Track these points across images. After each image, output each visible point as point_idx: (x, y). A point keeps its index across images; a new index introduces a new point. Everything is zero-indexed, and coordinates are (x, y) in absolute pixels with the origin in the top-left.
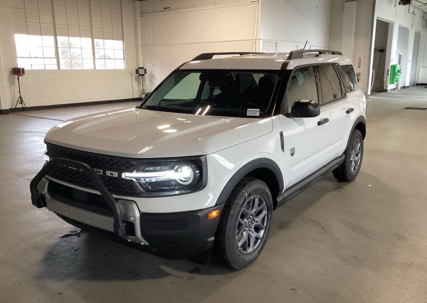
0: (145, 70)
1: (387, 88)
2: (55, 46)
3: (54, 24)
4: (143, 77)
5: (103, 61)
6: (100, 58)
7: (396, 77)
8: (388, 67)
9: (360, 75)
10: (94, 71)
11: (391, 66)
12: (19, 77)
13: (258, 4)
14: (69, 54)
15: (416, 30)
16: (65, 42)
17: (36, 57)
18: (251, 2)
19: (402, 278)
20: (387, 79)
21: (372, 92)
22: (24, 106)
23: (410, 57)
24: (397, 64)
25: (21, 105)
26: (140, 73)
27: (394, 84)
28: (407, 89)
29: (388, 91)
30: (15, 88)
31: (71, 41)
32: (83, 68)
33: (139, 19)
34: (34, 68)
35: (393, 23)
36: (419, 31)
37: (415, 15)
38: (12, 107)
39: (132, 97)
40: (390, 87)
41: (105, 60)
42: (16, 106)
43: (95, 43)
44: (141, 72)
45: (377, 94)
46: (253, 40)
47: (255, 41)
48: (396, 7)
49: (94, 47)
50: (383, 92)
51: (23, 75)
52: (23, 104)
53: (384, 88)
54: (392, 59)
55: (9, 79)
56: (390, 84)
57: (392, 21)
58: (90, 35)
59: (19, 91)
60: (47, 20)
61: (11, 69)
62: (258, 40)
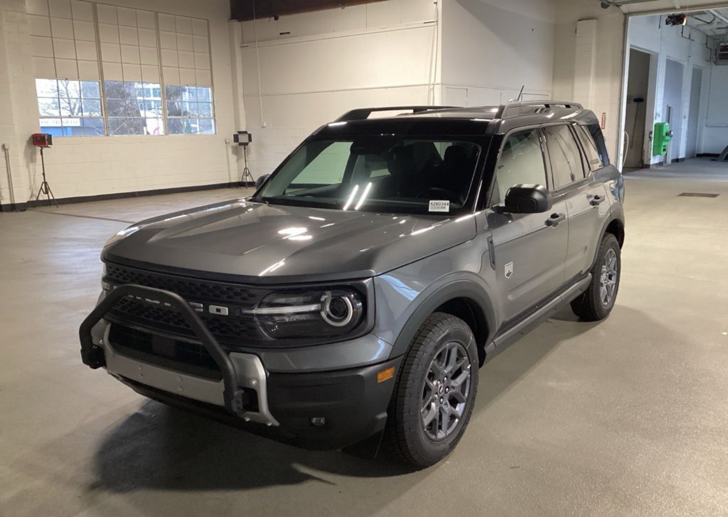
0: (250, 136)
1: (650, 163)
2: (101, 97)
3: (100, 61)
4: (246, 147)
7: (664, 143)
8: (651, 127)
10: (166, 138)
11: (656, 125)
12: (43, 150)
13: (436, 26)
15: (694, 65)
17: (70, 117)
18: (425, 23)
19: (693, 448)
20: (648, 146)
21: (625, 169)
22: (51, 198)
23: (686, 110)
24: (664, 121)
25: (46, 195)
26: (240, 141)
27: (660, 154)
28: (683, 163)
29: (651, 167)
30: (35, 168)
33: (238, 51)
35: (657, 54)
36: (699, 66)
37: (692, 42)
38: (32, 200)
39: (227, 181)
40: (654, 160)
42: (37, 198)
44: (243, 139)
45: (632, 171)
46: (429, 85)
47: (432, 87)
48: (661, 28)
50: (642, 168)
51: (49, 146)
52: (49, 193)
53: (645, 162)
54: (656, 113)
55: (26, 153)
56: (654, 155)
57: (655, 51)
58: (158, 78)
59: (42, 172)
60: (88, 54)
61: (30, 135)
62: (438, 84)
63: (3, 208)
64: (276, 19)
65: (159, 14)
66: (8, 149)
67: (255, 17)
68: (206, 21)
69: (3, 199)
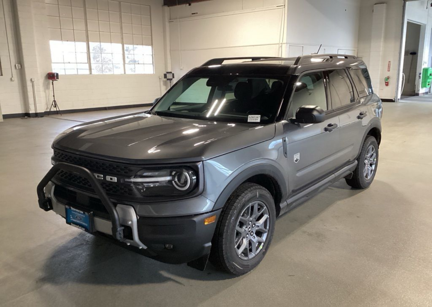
0: (173, 74)
1: (419, 92)
2: (87, 51)
3: (87, 31)
4: (171, 81)
5: (132, 66)
6: (130, 63)
7: (428, 80)
8: (420, 70)
9: (389, 79)
10: (125, 76)
11: (423, 69)
12: (54, 82)
13: (284, 9)
14: (101, 59)
16: (96, 47)
17: (69, 63)
18: (277, 6)
20: (418, 82)
21: (402, 96)
22: (58, 110)
24: (429, 67)
25: (55, 108)
26: (168, 78)
27: (426, 87)
29: (420, 95)
30: (49, 92)
31: (102, 47)
32: (113, 73)
33: (167, 24)
34: (67, 73)
35: (425, 25)
38: (47, 111)
40: (422, 91)
41: (135, 65)
42: (50, 110)
43: (125, 48)
44: (169, 76)
45: (408, 98)
46: (279, 44)
47: (281, 45)
48: (428, 9)
49: (124, 53)
50: (414, 95)
51: (57, 80)
52: (57, 107)
53: (416, 92)
54: (424, 62)
55: (44, 84)
56: (422, 87)
57: (423, 23)
58: (120, 41)
59: (53, 95)
60: (80, 26)
61: (46, 74)
62: (285, 44)
63: (31, 115)
64: (190, 5)
65: (121, 3)
66: (34, 82)
67: (177, 4)
68: (149, 7)
69: (31, 110)
